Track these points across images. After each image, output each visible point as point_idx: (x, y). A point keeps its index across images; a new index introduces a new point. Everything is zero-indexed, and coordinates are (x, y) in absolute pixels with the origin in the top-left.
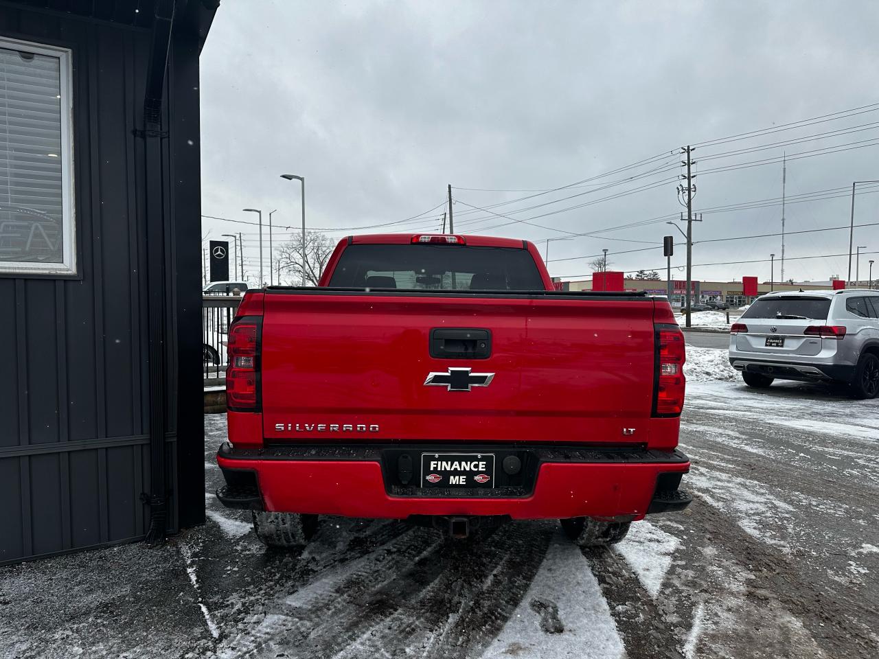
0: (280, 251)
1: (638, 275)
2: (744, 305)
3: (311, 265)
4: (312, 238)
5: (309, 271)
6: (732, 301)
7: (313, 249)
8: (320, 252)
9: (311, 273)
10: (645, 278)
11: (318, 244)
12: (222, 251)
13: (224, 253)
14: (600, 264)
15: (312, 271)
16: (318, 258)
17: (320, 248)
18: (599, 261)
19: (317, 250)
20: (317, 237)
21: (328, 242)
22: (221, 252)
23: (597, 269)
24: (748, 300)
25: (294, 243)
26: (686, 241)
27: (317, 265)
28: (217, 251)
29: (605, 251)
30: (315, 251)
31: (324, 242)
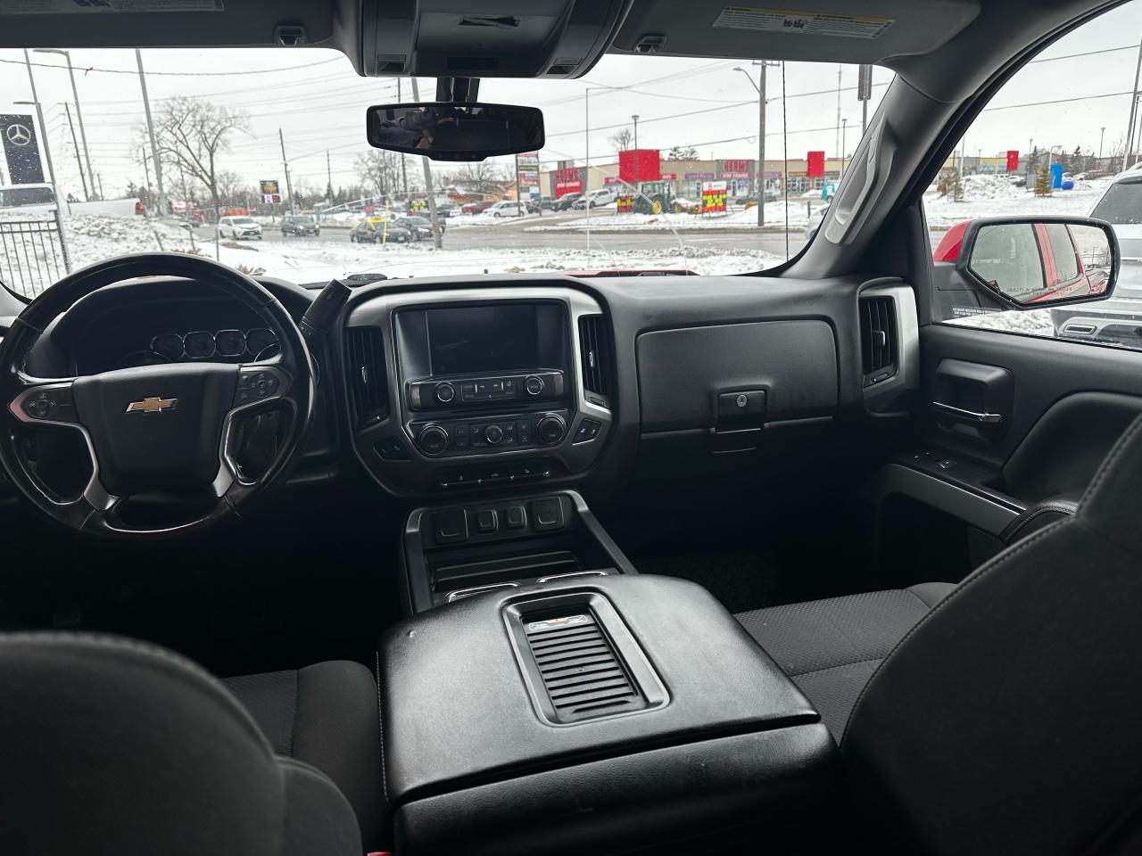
0: (141, 131)
1: (671, 154)
2: (808, 190)
3: (196, 152)
4: (191, 108)
5: (192, 160)
6: (794, 185)
7: (194, 126)
8: (206, 130)
9: (196, 165)
10: (681, 158)
11: (202, 117)
12: (23, 132)
13: (27, 135)
14: (623, 139)
15: (198, 162)
16: (205, 140)
17: (206, 123)
18: (621, 134)
19: (202, 127)
20: (199, 107)
21: (217, 112)
22: (21, 133)
23: (619, 146)
24: (813, 183)
25: (162, 116)
26: (758, 97)
27: (205, 152)
28: (13, 132)
29: (635, 117)
30: (199, 128)
31: (210, 114)
